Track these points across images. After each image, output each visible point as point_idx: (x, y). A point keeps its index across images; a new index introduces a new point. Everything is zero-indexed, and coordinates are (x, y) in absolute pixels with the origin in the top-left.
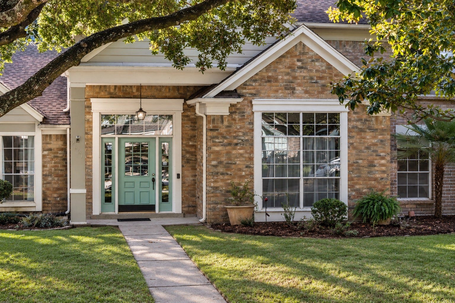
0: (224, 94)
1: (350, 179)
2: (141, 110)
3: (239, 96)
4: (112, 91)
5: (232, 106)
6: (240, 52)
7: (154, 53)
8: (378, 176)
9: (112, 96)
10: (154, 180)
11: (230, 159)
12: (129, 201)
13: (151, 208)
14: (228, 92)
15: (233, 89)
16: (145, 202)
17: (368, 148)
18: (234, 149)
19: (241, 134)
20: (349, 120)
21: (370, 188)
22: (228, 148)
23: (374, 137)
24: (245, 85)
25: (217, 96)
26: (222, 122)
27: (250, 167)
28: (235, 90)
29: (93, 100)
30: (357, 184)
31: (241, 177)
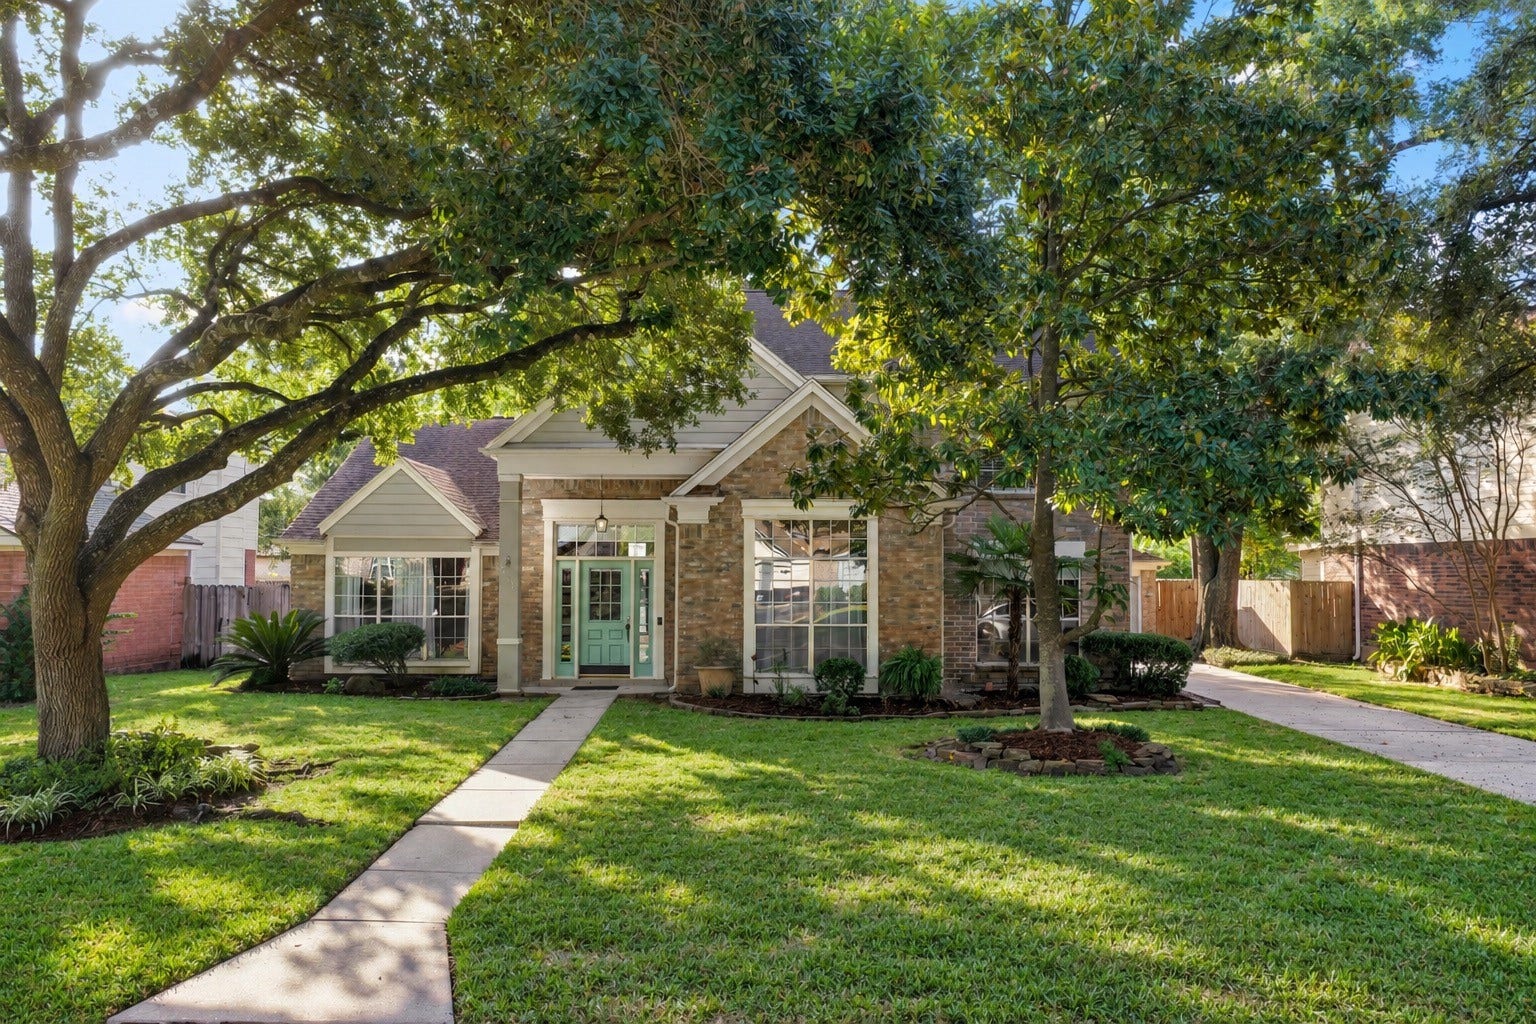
0: (700, 491)
1: (882, 627)
2: (602, 517)
3: (721, 494)
4: (571, 487)
5: (712, 509)
6: (696, 424)
7: (590, 427)
8: (923, 623)
9: (572, 496)
10: (628, 627)
11: (709, 593)
12: (595, 660)
13: (625, 670)
14: (707, 487)
15: (713, 483)
16: (615, 661)
17: (908, 576)
18: (718, 577)
19: (724, 553)
20: (880, 532)
21: (911, 643)
22: (707, 575)
23: (918, 560)
24: (731, 477)
25: (691, 493)
26: (699, 535)
27: (738, 607)
28: (719, 485)
29: (544, 502)
30: (893, 635)
31: (726, 621)
